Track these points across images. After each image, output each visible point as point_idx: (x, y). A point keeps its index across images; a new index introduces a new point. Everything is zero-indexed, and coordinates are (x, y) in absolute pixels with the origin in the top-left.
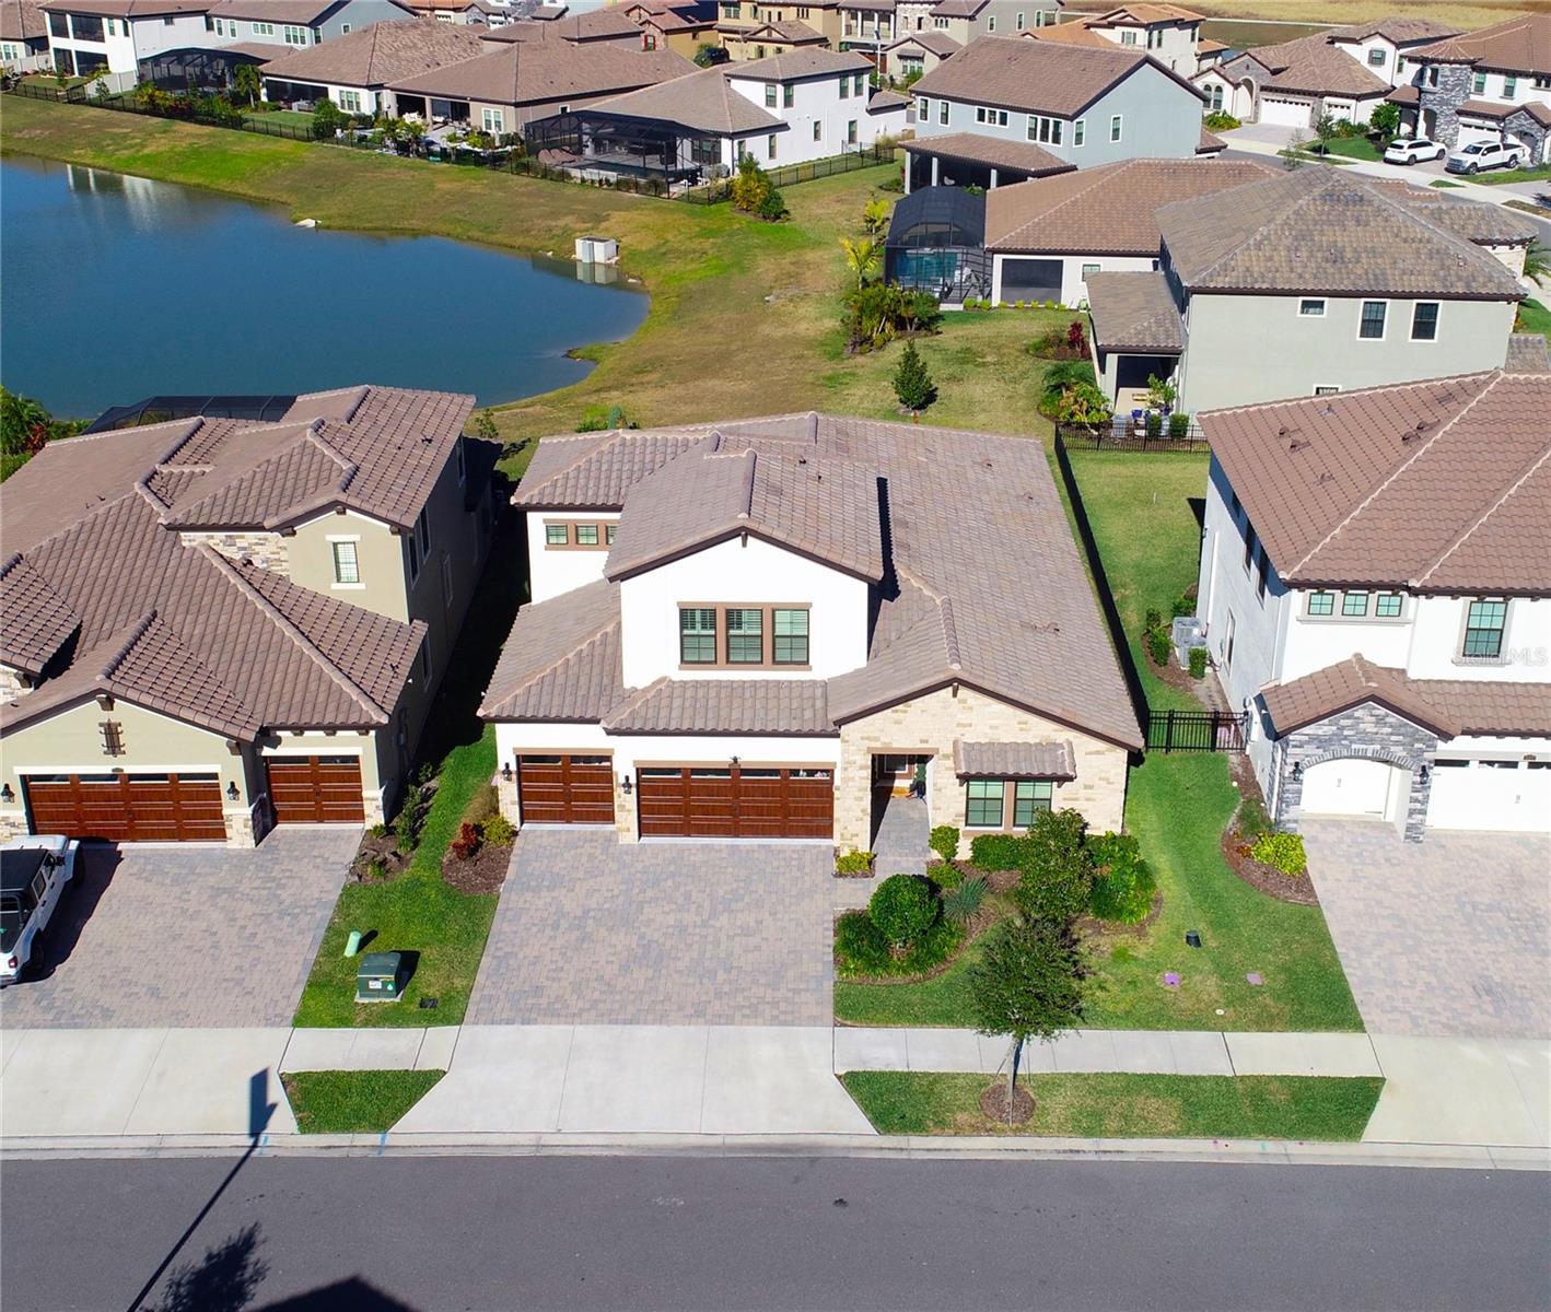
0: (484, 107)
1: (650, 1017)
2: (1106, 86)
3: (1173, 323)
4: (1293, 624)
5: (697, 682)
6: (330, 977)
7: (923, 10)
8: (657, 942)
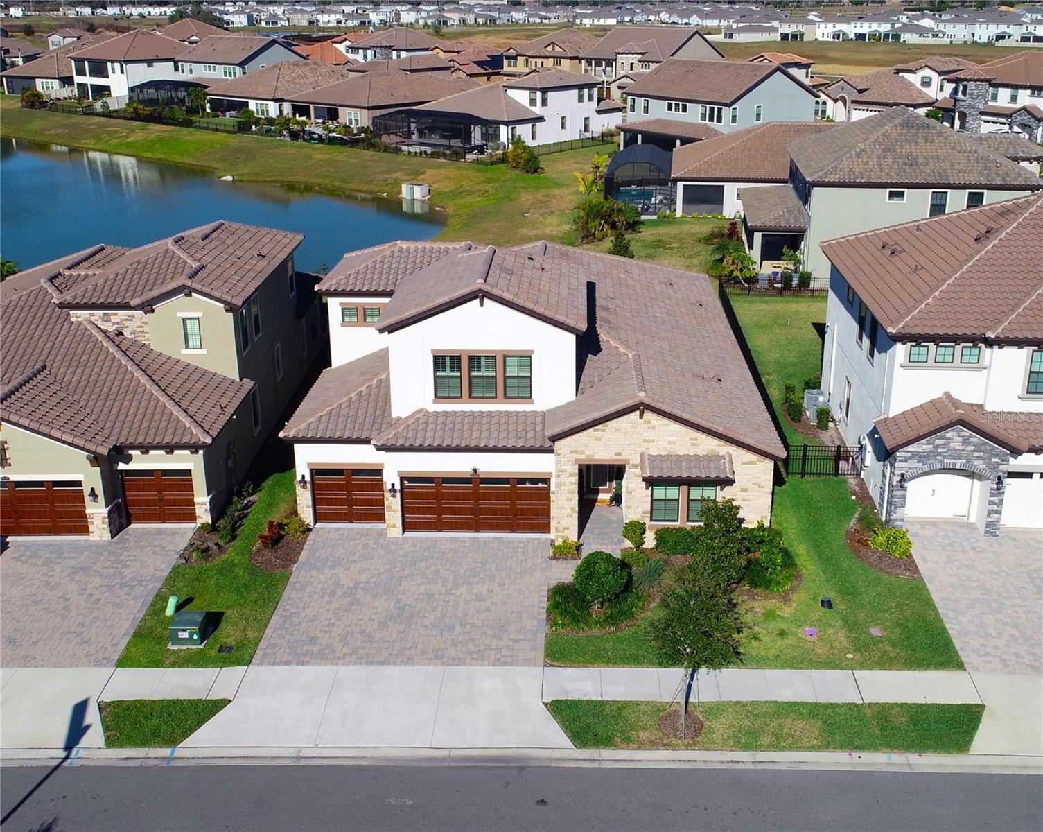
0: (348, 110)
1: (399, 660)
2: (752, 85)
3: (800, 212)
4: (897, 368)
5: (447, 412)
6: (151, 630)
7: (634, 58)
8: (410, 605)
